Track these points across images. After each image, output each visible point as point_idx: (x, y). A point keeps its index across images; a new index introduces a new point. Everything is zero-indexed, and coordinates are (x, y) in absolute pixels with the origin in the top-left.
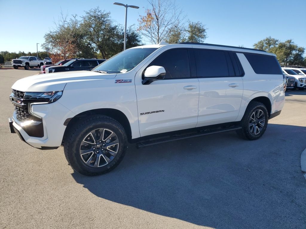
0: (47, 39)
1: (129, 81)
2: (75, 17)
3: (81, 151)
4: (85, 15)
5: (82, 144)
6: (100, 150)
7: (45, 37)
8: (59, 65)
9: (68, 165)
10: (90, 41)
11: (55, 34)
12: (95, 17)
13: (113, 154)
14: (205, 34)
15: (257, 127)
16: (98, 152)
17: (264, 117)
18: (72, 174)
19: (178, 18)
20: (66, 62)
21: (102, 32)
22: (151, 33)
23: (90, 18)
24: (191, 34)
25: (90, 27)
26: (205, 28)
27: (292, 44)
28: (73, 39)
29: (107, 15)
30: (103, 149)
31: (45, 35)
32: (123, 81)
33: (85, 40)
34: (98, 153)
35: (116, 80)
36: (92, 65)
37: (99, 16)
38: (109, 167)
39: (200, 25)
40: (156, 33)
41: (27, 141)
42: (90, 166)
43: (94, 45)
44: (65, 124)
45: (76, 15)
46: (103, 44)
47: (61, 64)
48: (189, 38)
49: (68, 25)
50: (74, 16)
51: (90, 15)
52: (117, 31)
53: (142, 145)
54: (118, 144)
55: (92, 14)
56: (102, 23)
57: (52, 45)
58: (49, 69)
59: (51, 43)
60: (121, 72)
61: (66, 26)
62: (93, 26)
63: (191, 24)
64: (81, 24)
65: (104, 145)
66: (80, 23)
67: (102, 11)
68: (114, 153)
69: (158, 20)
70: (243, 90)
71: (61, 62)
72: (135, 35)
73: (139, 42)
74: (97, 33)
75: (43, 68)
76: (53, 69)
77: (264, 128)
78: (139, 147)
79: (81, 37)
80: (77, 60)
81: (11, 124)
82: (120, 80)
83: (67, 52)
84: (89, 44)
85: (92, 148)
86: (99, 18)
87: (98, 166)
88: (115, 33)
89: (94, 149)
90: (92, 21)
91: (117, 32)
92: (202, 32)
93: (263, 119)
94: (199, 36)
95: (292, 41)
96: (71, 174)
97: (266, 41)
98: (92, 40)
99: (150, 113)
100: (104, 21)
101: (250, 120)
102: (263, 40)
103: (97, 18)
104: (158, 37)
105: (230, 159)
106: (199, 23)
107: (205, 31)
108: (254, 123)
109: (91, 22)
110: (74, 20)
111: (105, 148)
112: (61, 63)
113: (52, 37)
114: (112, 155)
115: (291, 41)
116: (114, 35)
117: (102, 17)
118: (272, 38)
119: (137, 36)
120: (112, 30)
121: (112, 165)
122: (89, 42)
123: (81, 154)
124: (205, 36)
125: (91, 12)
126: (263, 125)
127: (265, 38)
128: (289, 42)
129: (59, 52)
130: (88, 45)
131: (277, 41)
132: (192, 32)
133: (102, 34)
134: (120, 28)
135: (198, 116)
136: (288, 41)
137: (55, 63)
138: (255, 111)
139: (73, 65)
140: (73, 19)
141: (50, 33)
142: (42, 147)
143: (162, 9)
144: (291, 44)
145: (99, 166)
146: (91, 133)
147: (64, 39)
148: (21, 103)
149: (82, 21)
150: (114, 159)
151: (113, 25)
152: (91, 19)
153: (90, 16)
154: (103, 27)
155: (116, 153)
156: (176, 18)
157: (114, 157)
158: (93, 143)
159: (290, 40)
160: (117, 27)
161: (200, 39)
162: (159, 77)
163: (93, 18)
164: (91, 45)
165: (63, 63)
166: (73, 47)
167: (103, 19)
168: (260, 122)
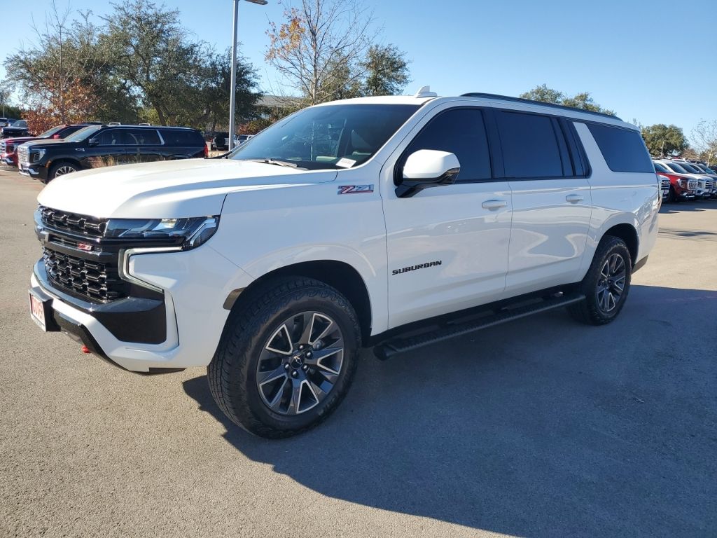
0: (11, 71)
1: (367, 189)
2: (86, 18)
3: (259, 374)
4: (112, 12)
5: (262, 357)
6: (299, 369)
7: (7, 65)
8: (52, 137)
9: (199, 411)
10: (126, 80)
11: (33, 56)
12: (140, 19)
13: (328, 377)
14: (406, 73)
15: (610, 293)
16: (295, 373)
17: (625, 270)
18: (225, 436)
19: (364, 33)
20: (70, 130)
21: (159, 59)
22: (299, 68)
23: (126, 23)
24: (372, 71)
25: (127, 43)
26: (405, 59)
27: (588, 103)
28: (83, 73)
29: (171, 16)
30: (305, 367)
31: (6, 60)
32: (354, 190)
33: (111, 77)
34: (296, 377)
35: (339, 187)
36: (142, 141)
37: (150, 19)
38: (321, 412)
39: (393, 52)
40: (310, 67)
41: (111, 355)
42: (280, 412)
43: (136, 90)
44: (225, 306)
45: (90, 12)
46: (161, 88)
47: (55, 136)
48: (369, 82)
49: (69, 36)
50: (82, 15)
51: (127, 14)
52: (196, 58)
53: (393, 350)
54: (342, 350)
55: (130, 11)
56: (158, 36)
57: (25, 85)
58: (30, 148)
59: (22, 81)
60: (338, 164)
61: (64, 38)
62: (134, 42)
63: (374, 48)
64: (102, 37)
65: (309, 354)
66: (99, 33)
67: (158, 6)
68: (331, 374)
69: (314, 34)
70: (590, 210)
71: (55, 131)
72: (243, 69)
73: (253, 85)
74: (144, 60)
75: (5, 145)
76: (42, 148)
77: (624, 297)
78: (388, 355)
79: (106, 68)
80: (105, 128)
81: (48, 306)
82: (348, 187)
83: (69, 104)
84: (123, 86)
85: (282, 364)
86: (149, 23)
87: (298, 412)
88: (191, 61)
89: (287, 366)
90: (130, 29)
91: (195, 60)
92: (398, 68)
93: (622, 275)
94: (390, 78)
95: (589, 97)
96: (223, 436)
97: (537, 94)
98: (132, 77)
99: (413, 269)
100: (162, 31)
101: (600, 278)
102: (529, 92)
103: (144, 22)
104: (316, 76)
105: (581, 373)
106: (392, 47)
107: (407, 67)
108: (605, 285)
109: (128, 31)
110: (84, 24)
111: (310, 362)
112: (56, 134)
113: (26, 65)
114: (327, 380)
115: (586, 96)
116: (189, 67)
117: (157, 22)
118: (549, 87)
119: (247, 72)
120: (183, 56)
121: (328, 406)
122: (124, 81)
123: (261, 382)
124: (404, 77)
125: (128, 6)
126: (620, 288)
127: (535, 88)
128: (584, 97)
129: (47, 104)
130: (119, 89)
131: (559, 95)
132: (376, 67)
133: (159, 63)
134: (203, 49)
135: (507, 274)
136: (581, 96)
137: (39, 134)
138: (610, 258)
139: (96, 141)
140: (82, 21)
141: (19, 55)
142: (150, 368)
143: (325, 8)
144: (586, 102)
145: (299, 410)
146: (284, 326)
147: (63, 71)
148: (92, 249)
149: (106, 29)
150: (332, 390)
151: (186, 42)
152: (129, 23)
153: (125, 17)
154: (161, 46)
155: (338, 373)
156: (360, 33)
157: (332, 385)
158: (288, 351)
159: (584, 93)
160: (197, 49)
161: (395, 85)
162: (444, 179)
163: (133, 23)
164: (128, 89)
165: (63, 134)
166: (86, 94)
167: (159, 25)
168: (617, 283)
